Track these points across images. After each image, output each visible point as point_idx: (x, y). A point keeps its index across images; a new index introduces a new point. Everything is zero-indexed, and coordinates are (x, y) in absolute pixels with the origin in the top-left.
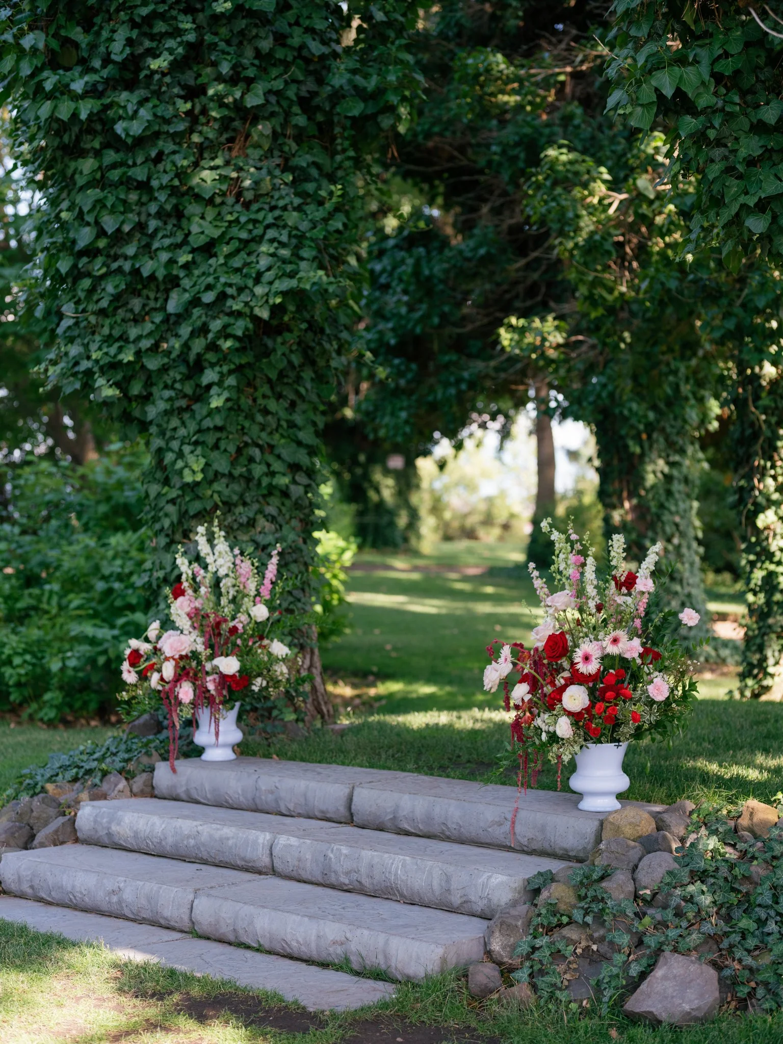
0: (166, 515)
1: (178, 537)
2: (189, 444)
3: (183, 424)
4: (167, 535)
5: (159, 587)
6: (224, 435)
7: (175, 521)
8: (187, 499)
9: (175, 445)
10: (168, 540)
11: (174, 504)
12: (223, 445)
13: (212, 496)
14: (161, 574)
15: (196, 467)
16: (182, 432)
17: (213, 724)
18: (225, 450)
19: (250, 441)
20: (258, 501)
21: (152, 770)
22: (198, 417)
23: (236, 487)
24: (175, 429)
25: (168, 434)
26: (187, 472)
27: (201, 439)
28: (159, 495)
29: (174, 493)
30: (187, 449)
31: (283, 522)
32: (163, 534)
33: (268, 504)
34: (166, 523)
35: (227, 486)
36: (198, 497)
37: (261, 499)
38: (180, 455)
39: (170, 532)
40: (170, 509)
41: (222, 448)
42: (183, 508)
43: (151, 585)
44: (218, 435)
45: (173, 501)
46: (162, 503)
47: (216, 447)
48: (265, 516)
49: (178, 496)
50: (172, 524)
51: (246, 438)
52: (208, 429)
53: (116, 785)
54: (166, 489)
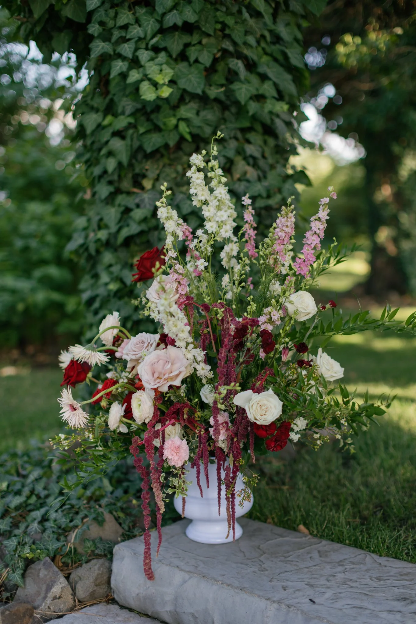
0: (110, 154)
1: (126, 184)
2: (147, 49)
3: (137, 21)
4: (110, 183)
5: (98, 252)
6: (195, 38)
7: (125, 160)
8: (142, 130)
9: (127, 49)
10: (111, 189)
11: (123, 138)
12: (193, 53)
13: (177, 126)
14: (103, 235)
15: (160, 79)
16: (136, 31)
17: (224, 502)
18: (197, 61)
19: (231, 49)
20: (236, 139)
21: (109, 555)
22: (160, 10)
23: (210, 115)
24: (125, 27)
25: (116, 34)
26: (145, 87)
27: (162, 45)
28: (99, 127)
29: (122, 122)
30: (144, 55)
31: (267, 168)
32: (104, 181)
33: (248, 142)
34: (111, 164)
35: (198, 113)
36: (157, 129)
37: (239, 135)
38: (135, 63)
39: (115, 177)
40: (117, 144)
41: (192, 59)
42: (136, 144)
43: (87, 249)
44: (186, 39)
45: (120, 134)
46: (106, 135)
47: (183, 57)
48: (245, 159)
49: (130, 126)
50: (120, 165)
51: (227, 45)
52: (175, 28)
53: (49, 588)
54: (109, 119)
